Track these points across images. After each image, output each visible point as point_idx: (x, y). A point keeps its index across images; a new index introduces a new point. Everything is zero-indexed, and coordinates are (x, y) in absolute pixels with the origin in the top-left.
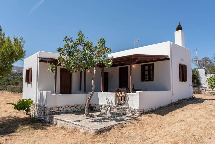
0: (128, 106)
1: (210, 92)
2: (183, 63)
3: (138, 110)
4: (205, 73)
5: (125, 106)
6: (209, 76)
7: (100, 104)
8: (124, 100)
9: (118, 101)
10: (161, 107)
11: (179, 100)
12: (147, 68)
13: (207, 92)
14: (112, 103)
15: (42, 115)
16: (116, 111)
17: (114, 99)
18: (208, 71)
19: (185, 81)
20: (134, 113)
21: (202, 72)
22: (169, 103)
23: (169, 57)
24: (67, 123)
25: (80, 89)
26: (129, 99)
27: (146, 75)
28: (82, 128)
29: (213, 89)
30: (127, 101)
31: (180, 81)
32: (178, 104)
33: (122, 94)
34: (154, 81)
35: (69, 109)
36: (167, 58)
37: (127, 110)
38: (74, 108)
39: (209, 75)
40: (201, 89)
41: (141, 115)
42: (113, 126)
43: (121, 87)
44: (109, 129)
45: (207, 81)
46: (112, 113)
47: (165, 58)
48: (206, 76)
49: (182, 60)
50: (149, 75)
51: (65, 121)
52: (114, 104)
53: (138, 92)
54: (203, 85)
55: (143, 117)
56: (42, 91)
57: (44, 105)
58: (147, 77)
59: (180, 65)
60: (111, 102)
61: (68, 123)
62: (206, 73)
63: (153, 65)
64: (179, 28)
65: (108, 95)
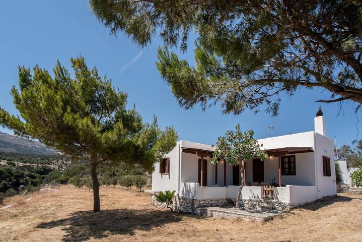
0: (278, 200)
1: (354, 190)
2: (326, 155)
3: (289, 204)
4: (346, 167)
5: (274, 201)
6: (352, 170)
7: (243, 198)
8: (272, 195)
9: (264, 195)
10: (308, 203)
11: (324, 197)
12: (286, 160)
13: (350, 190)
14: (258, 197)
15: (190, 207)
16: (265, 205)
17: (260, 193)
18: (350, 164)
19: (328, 176)
20: (284, 207)
21: (342, 164)
22: (315, 199)
23: (314, 149)
24: (226, 214)
25: (216, 183)
26: (278, 194)
27: (285, 168)
28: (247, 217)
29: (358, 186)
30: (277, 195)
31: (324, 175)
32: (323, 201)
33: (269, 187)
34: (295, 175)
35: (213, 202)
36: (311, 149)
37: (277, 204)
38: (217, 202)
39: (352, 168)
40: (342, 186)
41: (292, 209)
42: (274, 217)
43: (254, 181)
44: (272, 218)
45: (350, 176)
46: (263, 207)
47: (309, 150)
48: (349, 171)
49: (325, 151)
50: (290, 168)
51: (224, 212)
52: (260, 198)
53: (288, 186)
54: (345, 182)
55: (295, 211)
56: (188, 183)
57: (193, 197)
58: (287, 170)
59: (323, 157)
60: (256, 196)
61: (229, 214)
62: (348, 167)
63: (294, 157)
64: (320, 114)
65: (254, 188)
